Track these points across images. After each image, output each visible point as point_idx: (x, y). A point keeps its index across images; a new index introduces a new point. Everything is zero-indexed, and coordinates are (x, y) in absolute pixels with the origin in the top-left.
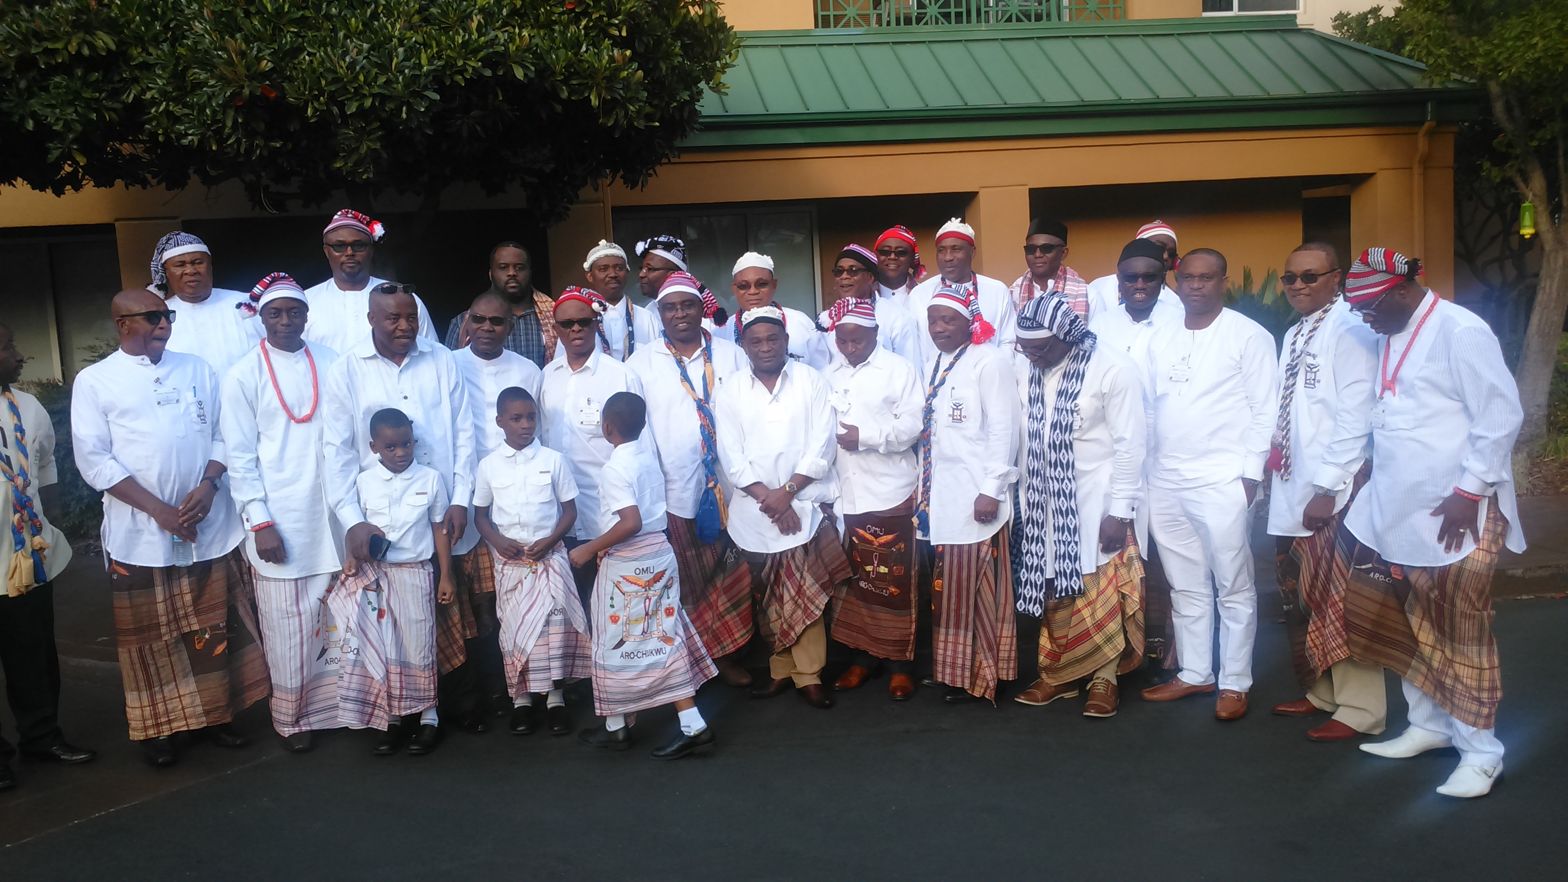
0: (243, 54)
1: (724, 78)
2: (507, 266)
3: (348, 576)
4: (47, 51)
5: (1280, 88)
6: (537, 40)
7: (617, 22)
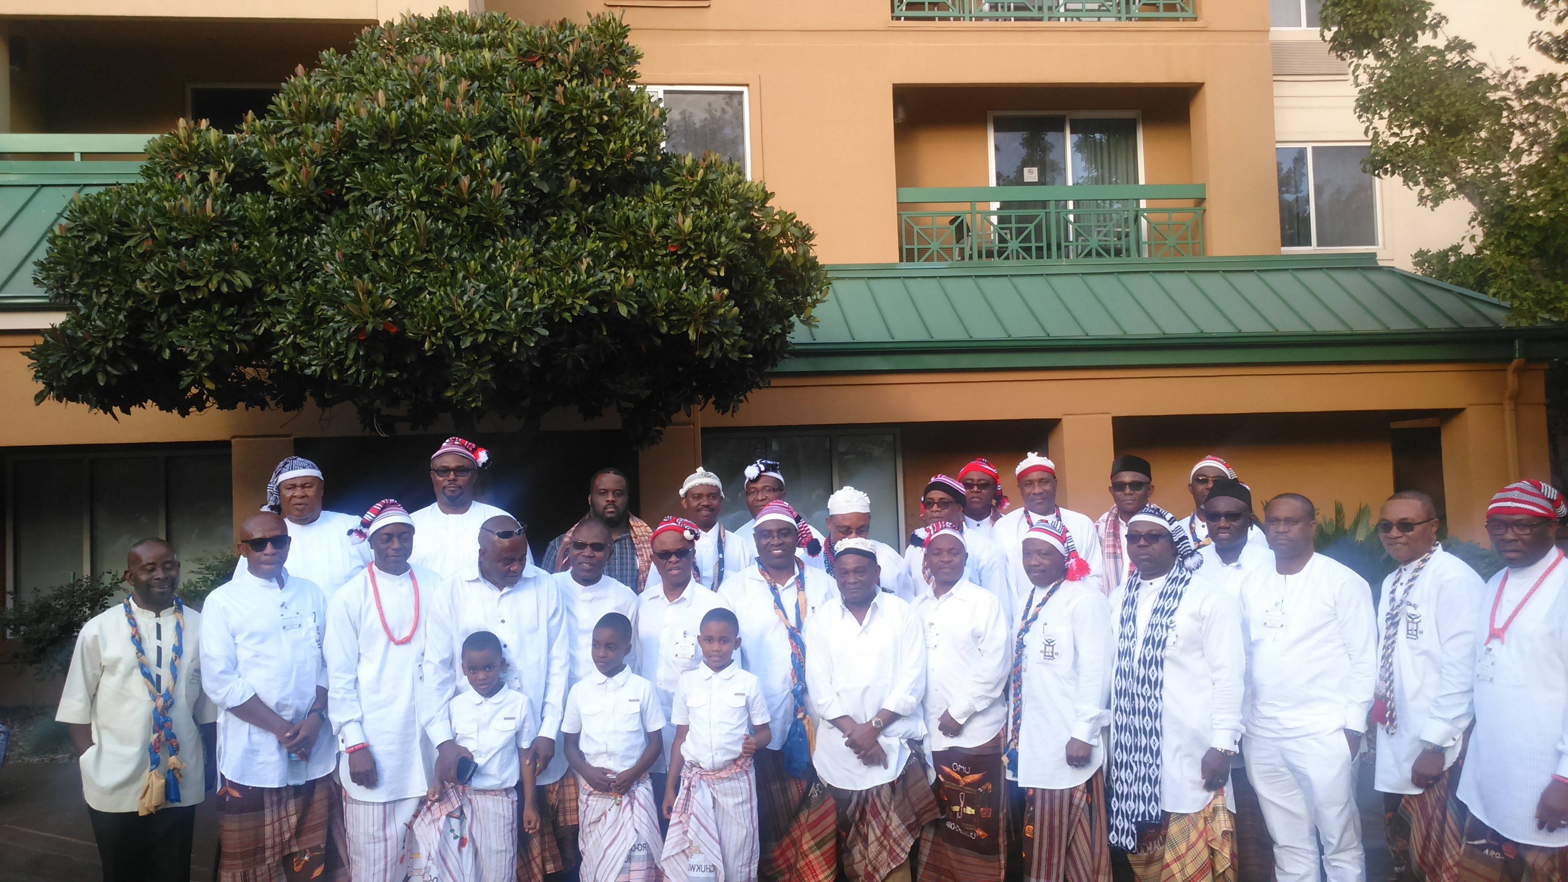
0: (369, 293)
1: (814, 312)
2: (606, 491)
3: (433, 802)
4: (189, 288)
5: (1364, 325)
6: (641, 280)
7: (716, 263)
